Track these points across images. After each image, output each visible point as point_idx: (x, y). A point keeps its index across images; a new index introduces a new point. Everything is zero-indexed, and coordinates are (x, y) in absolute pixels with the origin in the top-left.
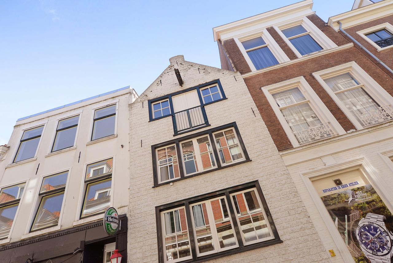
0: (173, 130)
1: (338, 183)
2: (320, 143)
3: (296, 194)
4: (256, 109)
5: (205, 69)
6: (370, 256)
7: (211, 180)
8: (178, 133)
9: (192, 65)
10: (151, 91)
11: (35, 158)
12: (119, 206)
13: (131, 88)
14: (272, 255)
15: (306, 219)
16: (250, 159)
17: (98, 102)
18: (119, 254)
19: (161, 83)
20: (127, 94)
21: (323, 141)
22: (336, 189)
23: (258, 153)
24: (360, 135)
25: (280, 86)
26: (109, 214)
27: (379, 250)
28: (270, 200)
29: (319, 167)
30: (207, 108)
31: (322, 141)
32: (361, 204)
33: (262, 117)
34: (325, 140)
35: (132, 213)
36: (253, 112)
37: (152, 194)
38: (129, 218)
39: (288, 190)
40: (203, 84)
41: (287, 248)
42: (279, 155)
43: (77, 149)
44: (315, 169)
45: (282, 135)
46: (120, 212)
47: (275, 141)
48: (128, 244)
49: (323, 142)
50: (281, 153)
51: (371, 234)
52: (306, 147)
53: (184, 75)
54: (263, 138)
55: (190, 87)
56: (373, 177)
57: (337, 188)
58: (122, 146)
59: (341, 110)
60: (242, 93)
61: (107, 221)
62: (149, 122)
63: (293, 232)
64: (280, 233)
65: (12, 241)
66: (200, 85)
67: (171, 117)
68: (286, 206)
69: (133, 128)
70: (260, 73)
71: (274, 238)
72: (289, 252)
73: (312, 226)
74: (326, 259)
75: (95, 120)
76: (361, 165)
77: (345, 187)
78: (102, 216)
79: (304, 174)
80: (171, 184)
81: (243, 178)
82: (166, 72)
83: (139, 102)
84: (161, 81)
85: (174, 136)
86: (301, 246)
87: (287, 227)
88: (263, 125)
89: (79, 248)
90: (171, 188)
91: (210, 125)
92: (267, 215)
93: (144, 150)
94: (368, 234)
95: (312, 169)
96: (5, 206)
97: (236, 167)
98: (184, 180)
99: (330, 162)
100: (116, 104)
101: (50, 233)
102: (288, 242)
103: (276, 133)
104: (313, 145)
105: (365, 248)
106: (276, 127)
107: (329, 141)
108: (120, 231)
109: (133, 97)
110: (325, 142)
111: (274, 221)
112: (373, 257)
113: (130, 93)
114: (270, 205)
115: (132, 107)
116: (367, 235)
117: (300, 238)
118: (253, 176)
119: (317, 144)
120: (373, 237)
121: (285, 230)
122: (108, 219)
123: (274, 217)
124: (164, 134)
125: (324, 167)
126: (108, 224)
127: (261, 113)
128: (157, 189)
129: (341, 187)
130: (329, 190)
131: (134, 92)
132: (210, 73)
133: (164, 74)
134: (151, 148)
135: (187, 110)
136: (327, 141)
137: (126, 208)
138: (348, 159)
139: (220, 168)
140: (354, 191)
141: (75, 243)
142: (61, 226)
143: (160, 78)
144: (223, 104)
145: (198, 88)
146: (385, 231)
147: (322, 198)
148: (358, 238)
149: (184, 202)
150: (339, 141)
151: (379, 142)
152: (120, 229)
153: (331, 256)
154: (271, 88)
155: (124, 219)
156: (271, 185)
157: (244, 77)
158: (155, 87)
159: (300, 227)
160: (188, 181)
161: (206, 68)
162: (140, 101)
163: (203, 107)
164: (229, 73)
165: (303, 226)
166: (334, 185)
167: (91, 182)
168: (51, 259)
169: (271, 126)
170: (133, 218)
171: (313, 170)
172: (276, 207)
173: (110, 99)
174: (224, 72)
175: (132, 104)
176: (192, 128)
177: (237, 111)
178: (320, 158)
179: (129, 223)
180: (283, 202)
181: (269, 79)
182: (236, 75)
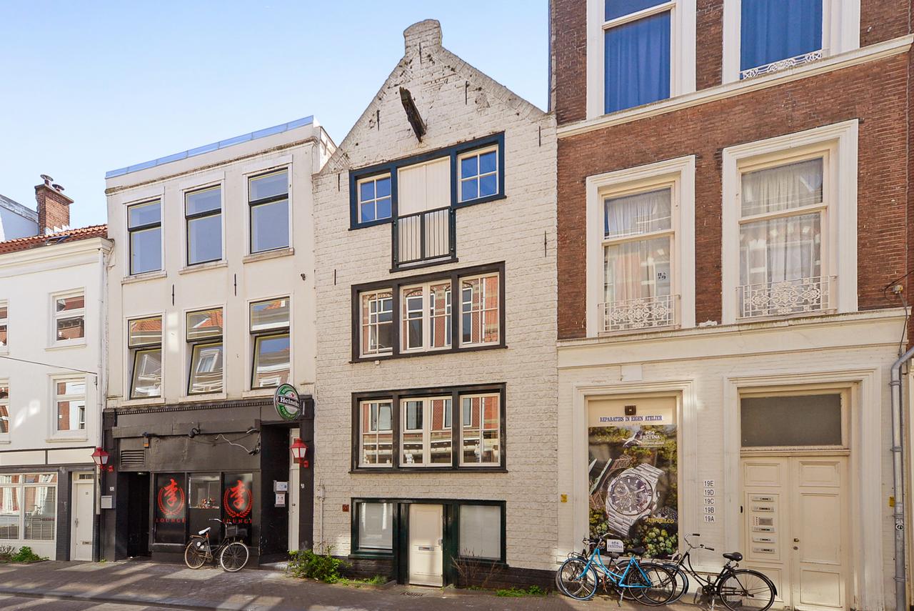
0: (390, 259)
1: (630, 411)
2: (633, 338)
3: (553, 414)
4: (553, 237)
5: (480, 89)
6: (612, 512)
7: (437, 368)
8: (400, 266)
9: (455, 65)
10: (357, 144)
11: (163, 273)
12: (302, 382)
13: (316, 124)
14: (488, 484)
15: (550, 452)
16: (506, 345)
17: (251, 156)
18: (303, 444)
19: (378, 120)
20: (309, 141)
21: (642, 334)
22: (621, 419)
23: (522, 337)
24: (717, 336)
25: (631, 179)
26: (281, 393)
27: (628, 509)
28: (513, 416)
29: (610, 381)
30: (461, 214)
31: (639, 334)
32: (642, 449)
33: (559, 258)
34: (647, 334)
35: (320, 396)
36: (546, 243)
37: (348, 373)
38: (316, 401)
39: (543, 407)
40: (466, 142)
41: (509, 481)
42: (555, 347)
43: (229, 268)
44: (604, 383)
45: (578, 307)
46: (302, 391)
47: (560, 316)
48: (315, 434)
49: (640, 337)
50: (559, 344)
51: (630, 489)
52: (606, 340)
53: (430, 103)
54: (541, 308)
55: (438, 146)
56: (686, 414)
57: (625, 419)
58: (303, 276)
59: (720, 271)
60: (541, 186)
61: (279, 401)
62: (349, 230)
63: (526, 463)
64: (508, 461)
65: (167, 403)
66: (459, 143)
67: (389, 226)
68: (531, 429)
69: (320, 239)
70: (603, 126)
71: (499, 465)
72: (510, 484)
73: (555, 463)
74: (552, 502)
75: (251, 204)
76: (681, 391)
77: (639, 420)
78: (271, 392)
79: (579, 388)
80: (377, 362)
81: (484, 374)
82: (392, 84)
83: (332, 173)
84: (378, 111)
85: (391, 272)
86: (528, 482)
87: (522, 457)
88: (552, 280)
89: (254, 427)
90: (376, 369)
91: (457, 261)
92: (501, 435)
93: (339, 291)
94: (626, 488)
95: (597, 381)
96: (144, 350)
97: (480, 354)
98: (396, 360)
99: (633, 376)
100: (287, 168)
101: (215, 402)
102: (515, 475)
103: (570, 300)
104: (620, 339)
105: (611, 502)
106: (575, 288)
107: (653, 336)
108: (304, 416)
109: (322, 151)
110: (645, 337)
111: (507, 445)
112: (614, 513)
113: (314, 140)
114: (510, 423)
115: (319, 184)
116: (623, 488)
117: (531, 473)
118: (501, 374)
119: (629, 338)
120: (629, 493)
121: (516, 460)
122: (280, 400)
123: (509, 439)
124: (375, 264)
125: (620, 383)
126: (281, 407)
127: (560, 248)
128: (356, 365)
129: (630, 419)
130: (611, 420)
131: (324, 138)
132: (488, 106)
133: (386, 90)
134: (350, 290)
135: (422, 214)
136: (649, 336)
137: (311, 387)
138: (666, 376)
139: (456, 350)
140: (645, 429)
141: (249, 420)
142: (227, 394)
143: (378, 102)
144: (493, 211)
145: (453, 151)
146: (652, 490)
147: (589, 429)
148: (609, 489)
149: (392, 394)
150: (670, 340)
151: (744, 355)
152: (304, 413)
153: (560, 501)
154: (609, 183)
155: (308, 402)
156: (522, 394)
157: (561, 136)
158: (365, 134)
159: (538, 459)
160: (402, 362)
161: (483, 88)
162: (333, 170)
163: (453, 209)
164: (531, 116)
165: (542, 460)
166: (622, 413)
167: (263, 334)
168: (223, 433)
169: (566, 284)
170: (322, 402)
171: (598, 384)
172: (517, 426)
173: (274, 150)
174: (521, 110)
175: (318, 174)
176: (424, 260)
177: (517, 235)
178: (620, 365)
179: (316, 408)
180: (529, 423)
181: (616, 150)
182: (545, 126)
